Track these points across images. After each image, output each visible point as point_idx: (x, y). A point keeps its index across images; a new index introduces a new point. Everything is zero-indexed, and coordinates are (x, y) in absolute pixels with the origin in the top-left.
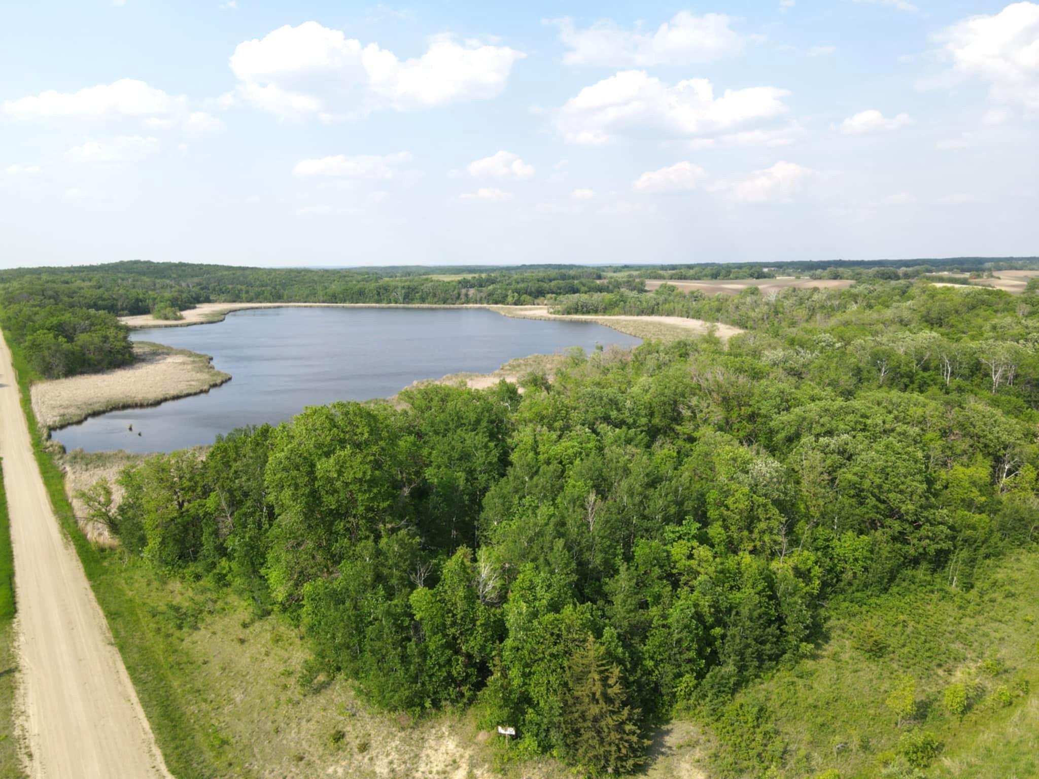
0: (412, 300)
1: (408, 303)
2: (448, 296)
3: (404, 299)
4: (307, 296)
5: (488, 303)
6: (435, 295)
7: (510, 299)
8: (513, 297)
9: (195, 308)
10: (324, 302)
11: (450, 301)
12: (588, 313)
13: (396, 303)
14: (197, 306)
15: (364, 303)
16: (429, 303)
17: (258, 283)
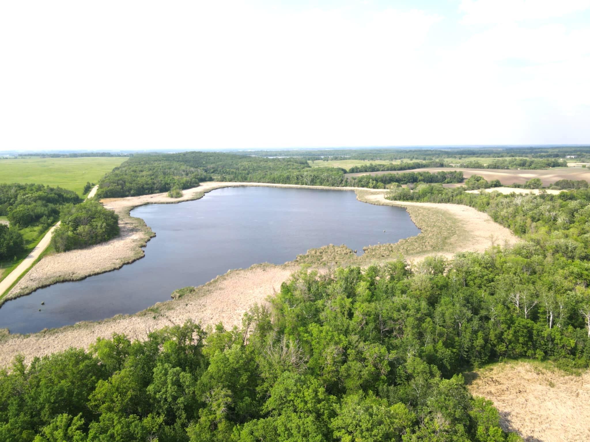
0: (315, 183)
1: (313, 185)
2: (335, 182)
3: (311, 182)
4: (261, 178)
5: (358, 186)
6: (328, 181)
7: (370, 185)
8: (373, 183)
9: (199, 186)
10: (268, 182)
11: (336, 185)
12: (407, 200)
13: (306, 185)
14: (201, 184)
15: (289, 184)
16: (324, 185)
17: (242, 168)
